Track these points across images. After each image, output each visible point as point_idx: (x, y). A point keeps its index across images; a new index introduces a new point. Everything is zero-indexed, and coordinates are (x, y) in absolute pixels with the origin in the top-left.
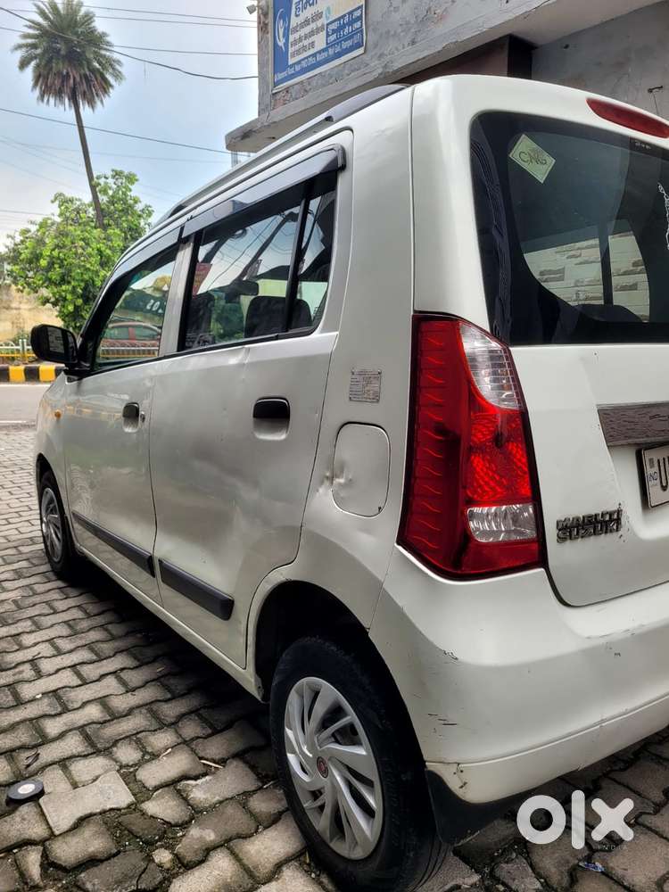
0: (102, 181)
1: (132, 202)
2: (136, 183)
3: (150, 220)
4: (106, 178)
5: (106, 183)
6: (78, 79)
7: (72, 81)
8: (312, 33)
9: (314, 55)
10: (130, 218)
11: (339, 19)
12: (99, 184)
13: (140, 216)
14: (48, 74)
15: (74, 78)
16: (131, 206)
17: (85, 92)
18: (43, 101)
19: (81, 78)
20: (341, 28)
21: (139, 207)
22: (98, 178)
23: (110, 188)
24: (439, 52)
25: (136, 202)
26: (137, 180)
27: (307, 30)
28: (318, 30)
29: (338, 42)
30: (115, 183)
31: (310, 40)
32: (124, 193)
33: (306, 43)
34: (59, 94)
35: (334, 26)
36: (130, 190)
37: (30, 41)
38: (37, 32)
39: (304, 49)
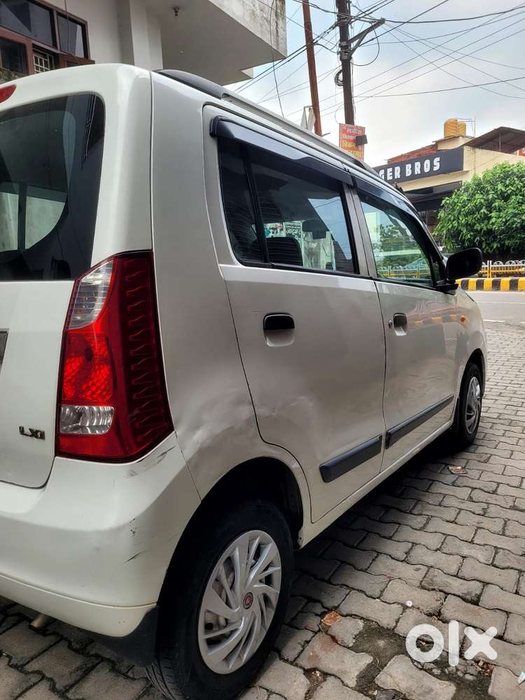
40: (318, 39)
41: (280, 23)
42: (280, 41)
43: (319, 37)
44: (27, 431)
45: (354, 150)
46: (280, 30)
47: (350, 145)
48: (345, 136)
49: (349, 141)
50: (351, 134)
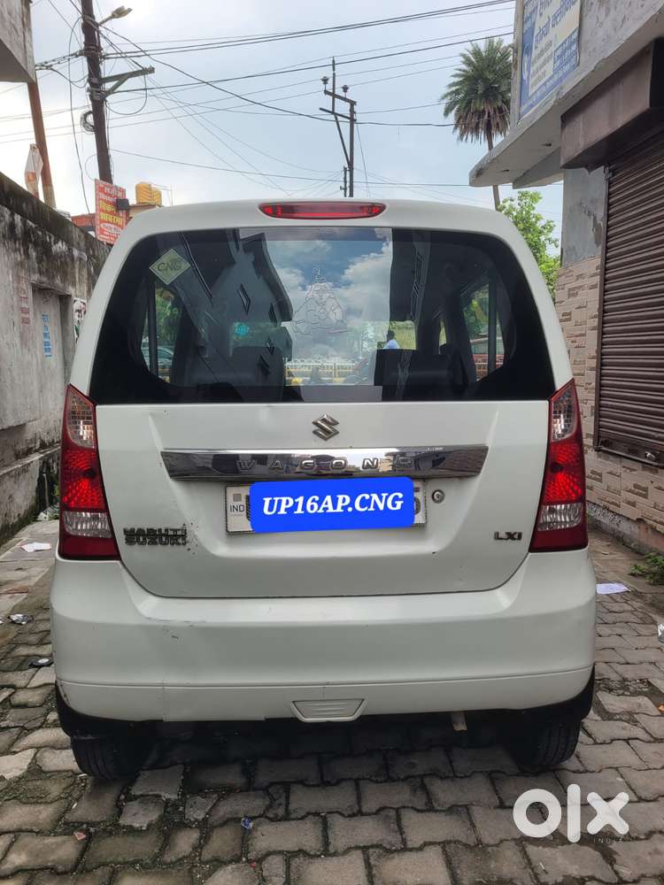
0: (507, 205)
1: (534, 220)
2: (540, 200)
3: (550, 235)
4: (512, 200)
5: (511, 206)
6: (492, 113)
7: (486, 115)
8: (544, 64)
9: (545, 84)
10: (530, 235)
11: (562, 45)
12: (504, 207)
13: (541, 232)
14: (467, 114)
15: (489, 113)
16: (533, 224)
17: (498, 124)
18: (462, 139)
19: (495, 111)
20: (563, 53)
21: (540, 225)
22: (504, 202)
23: (514, 209)
24: (593, 71)
25: (538, 219)
26: (540, 198)
27: (542, 59)
28: (549, 58)
29: (560, 68)
30: (519, 204)
31: (543, 70)
32: (528, 212)
33: (540, 73)
34: (476, 130)
35: (559, 53)
36: (534, 208)
37: (454, 88)
38: (461, 79)
39: (539, 79)
40: (53, 63)
41: (27, 34)
42: (28, 59)
43: (54, 61)
44: (502, 535)
45: (115, 215)
46: (27, 45)
47: (109, 208)
48: (103, 196)
49: (107, 202)
50: (110, 195)
